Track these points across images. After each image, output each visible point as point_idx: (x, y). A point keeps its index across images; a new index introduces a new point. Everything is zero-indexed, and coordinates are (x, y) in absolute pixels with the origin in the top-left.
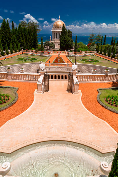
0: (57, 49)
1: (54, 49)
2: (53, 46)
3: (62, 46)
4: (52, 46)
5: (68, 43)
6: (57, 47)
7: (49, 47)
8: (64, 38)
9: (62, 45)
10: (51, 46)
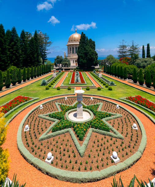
0: (74, 68)
1: (69, 68)
2: (68, 63)
3: (82, 62)
4: (66, 62)
5: (90, 56)
6: (73, 64)
7: (61, 65)
8: (85, 49)
9: (82, 60)
10: (64, 63)
